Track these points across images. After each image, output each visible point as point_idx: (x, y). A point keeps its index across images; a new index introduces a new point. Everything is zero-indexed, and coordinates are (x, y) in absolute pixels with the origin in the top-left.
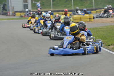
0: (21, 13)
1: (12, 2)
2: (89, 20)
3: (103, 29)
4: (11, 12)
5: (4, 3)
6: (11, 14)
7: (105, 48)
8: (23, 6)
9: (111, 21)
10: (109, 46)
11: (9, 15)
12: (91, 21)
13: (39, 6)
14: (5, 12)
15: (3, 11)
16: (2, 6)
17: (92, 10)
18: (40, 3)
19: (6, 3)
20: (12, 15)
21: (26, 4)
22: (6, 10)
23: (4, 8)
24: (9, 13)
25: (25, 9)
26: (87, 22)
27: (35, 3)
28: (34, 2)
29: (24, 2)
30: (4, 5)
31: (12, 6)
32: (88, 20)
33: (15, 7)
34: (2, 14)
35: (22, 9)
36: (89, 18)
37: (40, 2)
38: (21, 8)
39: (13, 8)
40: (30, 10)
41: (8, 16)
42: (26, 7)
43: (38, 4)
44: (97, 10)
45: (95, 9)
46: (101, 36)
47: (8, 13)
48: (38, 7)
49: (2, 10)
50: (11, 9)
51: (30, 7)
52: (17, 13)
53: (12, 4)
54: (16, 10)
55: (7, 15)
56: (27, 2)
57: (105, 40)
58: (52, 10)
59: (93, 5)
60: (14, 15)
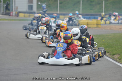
1: (16, 2)
2: (97, 26)
3: (110, 37)
4: (14, 13)
5: (8, 2)
6: (14, 14)
7: (109, 57)
8: (28, 6)
9: (120, 29)
10: (114, 55)
11: (12, 16)
12: (99, 27)
13: (45, 7)
14: (8, 12)
15: (6, 11)
16: (5, 6)
18: (46, 5)
19: (10, 2)
20: (15, 16)
21: (31, 5)
22: (9, 10)
23: (7, 8)
24: (13, 13)
25: (29, 10)
27: (41, 4)
28: (39, 3)
31: (16, 6)
33: (19, 8)
34: (4, 14)
35: (27, 10)
36: (97, 24)
37: (46, 3)
38: (25, 8)
39: (17, 8)
40: (34, 11)
41: (10, 17)
42: (31, 7)
43: (44, 5)
46: (107, 44)
47: (11, 14)
50: (14, 9)
51: (35, 9)
53: (16, 4)
54: (19, 10)
55: (10, 15)
56: (32, 3)
57: (111, 49)
59: (103, 10)
60: (17, 15)
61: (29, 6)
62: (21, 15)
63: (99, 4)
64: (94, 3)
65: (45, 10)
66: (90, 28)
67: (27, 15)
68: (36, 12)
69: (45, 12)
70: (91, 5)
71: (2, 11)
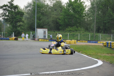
0: (42, 40)
6: (37, 40)
17: (78, 40)
23: (34, 37)
25: (44, 37)
26: (73, 44)
29: (44, 34)
31: (38, 35)
38: (42, 37)
39: (38, 36)
42: (45, 36)
43: (51, 36)
44: (80, 41)
45: (79, 40)
47: (36, 39)
49: (32, 38)
51: (47, 37)
52: (40, 39)
54: (39, 38)
55: (35, 40)
60: (38, 40)
61: (44, 36)
62: (40, 40)
63: (77, 36)
64: (74, 35)
66: (71, 44)
67: (43, 40)
68: (47, 39)
69: (51, 39)
71: (31, 38)
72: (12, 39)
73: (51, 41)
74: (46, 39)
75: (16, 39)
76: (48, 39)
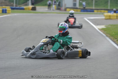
0: (71, 9)
4: (63, 8)
8: (73, 4)
11: (62, 10)
14: (59, 7)
23: (59, 5)
26: (115, 19)
28: (81, 2)
29: (74, 1)
30: (60, 3)
31: (65, 3)
32: (116, 18)
38: (71, 5)
39: (65, 5)
42: (75, 4)
43: (84, 3)
48: (84, 5)
51: (78, 6)
58: (94, 8)
60: (65, 10)
62: (68, 9)
65: (84, 6)
66: (111, 19)
69: (84, 8)
70: (117, 3)
72: (29, 9)
73: (84, 11)
74: (77, 8)
75: (34, 9)
76: (79, 9)
